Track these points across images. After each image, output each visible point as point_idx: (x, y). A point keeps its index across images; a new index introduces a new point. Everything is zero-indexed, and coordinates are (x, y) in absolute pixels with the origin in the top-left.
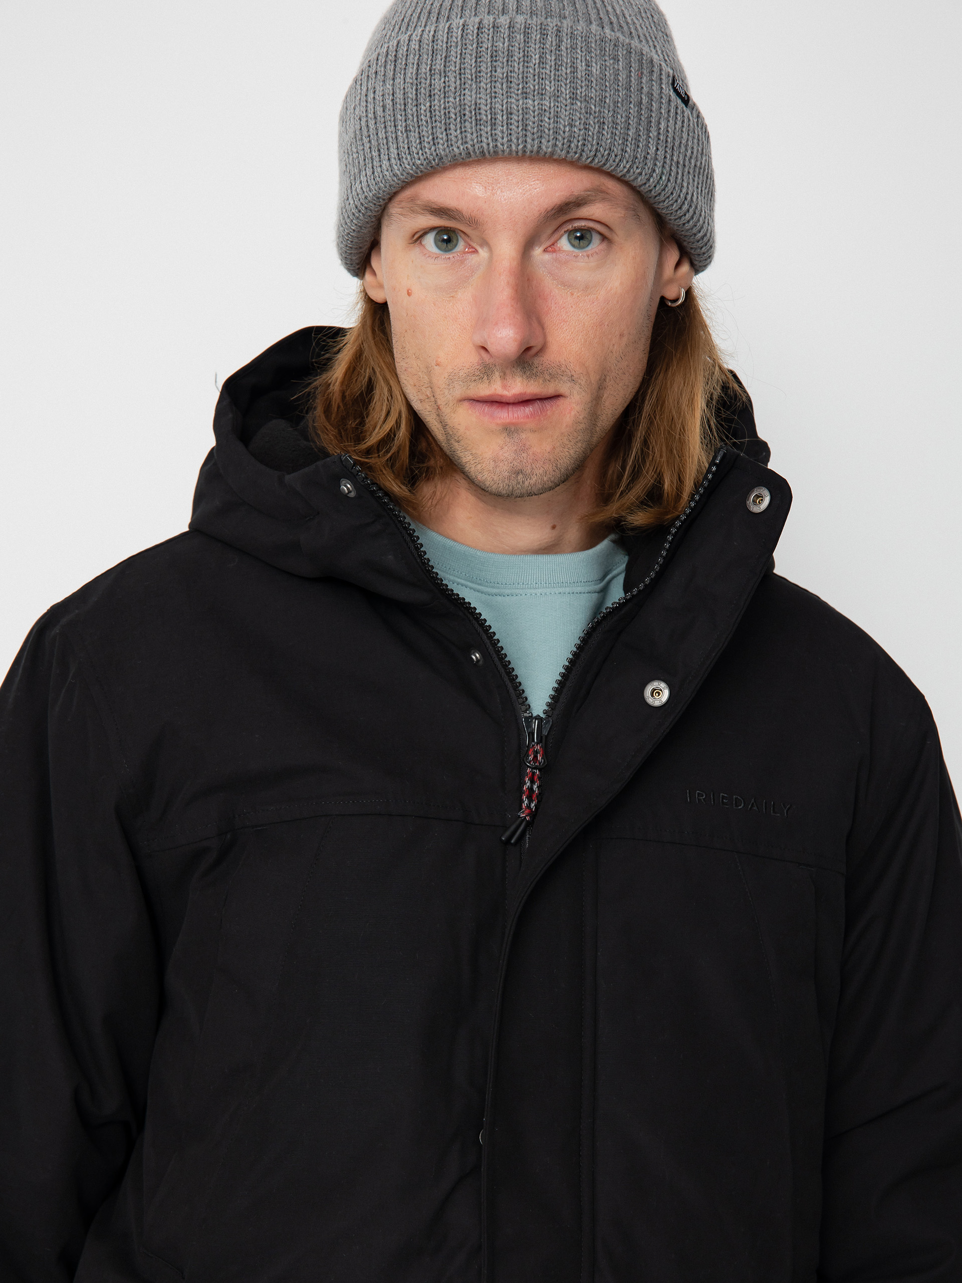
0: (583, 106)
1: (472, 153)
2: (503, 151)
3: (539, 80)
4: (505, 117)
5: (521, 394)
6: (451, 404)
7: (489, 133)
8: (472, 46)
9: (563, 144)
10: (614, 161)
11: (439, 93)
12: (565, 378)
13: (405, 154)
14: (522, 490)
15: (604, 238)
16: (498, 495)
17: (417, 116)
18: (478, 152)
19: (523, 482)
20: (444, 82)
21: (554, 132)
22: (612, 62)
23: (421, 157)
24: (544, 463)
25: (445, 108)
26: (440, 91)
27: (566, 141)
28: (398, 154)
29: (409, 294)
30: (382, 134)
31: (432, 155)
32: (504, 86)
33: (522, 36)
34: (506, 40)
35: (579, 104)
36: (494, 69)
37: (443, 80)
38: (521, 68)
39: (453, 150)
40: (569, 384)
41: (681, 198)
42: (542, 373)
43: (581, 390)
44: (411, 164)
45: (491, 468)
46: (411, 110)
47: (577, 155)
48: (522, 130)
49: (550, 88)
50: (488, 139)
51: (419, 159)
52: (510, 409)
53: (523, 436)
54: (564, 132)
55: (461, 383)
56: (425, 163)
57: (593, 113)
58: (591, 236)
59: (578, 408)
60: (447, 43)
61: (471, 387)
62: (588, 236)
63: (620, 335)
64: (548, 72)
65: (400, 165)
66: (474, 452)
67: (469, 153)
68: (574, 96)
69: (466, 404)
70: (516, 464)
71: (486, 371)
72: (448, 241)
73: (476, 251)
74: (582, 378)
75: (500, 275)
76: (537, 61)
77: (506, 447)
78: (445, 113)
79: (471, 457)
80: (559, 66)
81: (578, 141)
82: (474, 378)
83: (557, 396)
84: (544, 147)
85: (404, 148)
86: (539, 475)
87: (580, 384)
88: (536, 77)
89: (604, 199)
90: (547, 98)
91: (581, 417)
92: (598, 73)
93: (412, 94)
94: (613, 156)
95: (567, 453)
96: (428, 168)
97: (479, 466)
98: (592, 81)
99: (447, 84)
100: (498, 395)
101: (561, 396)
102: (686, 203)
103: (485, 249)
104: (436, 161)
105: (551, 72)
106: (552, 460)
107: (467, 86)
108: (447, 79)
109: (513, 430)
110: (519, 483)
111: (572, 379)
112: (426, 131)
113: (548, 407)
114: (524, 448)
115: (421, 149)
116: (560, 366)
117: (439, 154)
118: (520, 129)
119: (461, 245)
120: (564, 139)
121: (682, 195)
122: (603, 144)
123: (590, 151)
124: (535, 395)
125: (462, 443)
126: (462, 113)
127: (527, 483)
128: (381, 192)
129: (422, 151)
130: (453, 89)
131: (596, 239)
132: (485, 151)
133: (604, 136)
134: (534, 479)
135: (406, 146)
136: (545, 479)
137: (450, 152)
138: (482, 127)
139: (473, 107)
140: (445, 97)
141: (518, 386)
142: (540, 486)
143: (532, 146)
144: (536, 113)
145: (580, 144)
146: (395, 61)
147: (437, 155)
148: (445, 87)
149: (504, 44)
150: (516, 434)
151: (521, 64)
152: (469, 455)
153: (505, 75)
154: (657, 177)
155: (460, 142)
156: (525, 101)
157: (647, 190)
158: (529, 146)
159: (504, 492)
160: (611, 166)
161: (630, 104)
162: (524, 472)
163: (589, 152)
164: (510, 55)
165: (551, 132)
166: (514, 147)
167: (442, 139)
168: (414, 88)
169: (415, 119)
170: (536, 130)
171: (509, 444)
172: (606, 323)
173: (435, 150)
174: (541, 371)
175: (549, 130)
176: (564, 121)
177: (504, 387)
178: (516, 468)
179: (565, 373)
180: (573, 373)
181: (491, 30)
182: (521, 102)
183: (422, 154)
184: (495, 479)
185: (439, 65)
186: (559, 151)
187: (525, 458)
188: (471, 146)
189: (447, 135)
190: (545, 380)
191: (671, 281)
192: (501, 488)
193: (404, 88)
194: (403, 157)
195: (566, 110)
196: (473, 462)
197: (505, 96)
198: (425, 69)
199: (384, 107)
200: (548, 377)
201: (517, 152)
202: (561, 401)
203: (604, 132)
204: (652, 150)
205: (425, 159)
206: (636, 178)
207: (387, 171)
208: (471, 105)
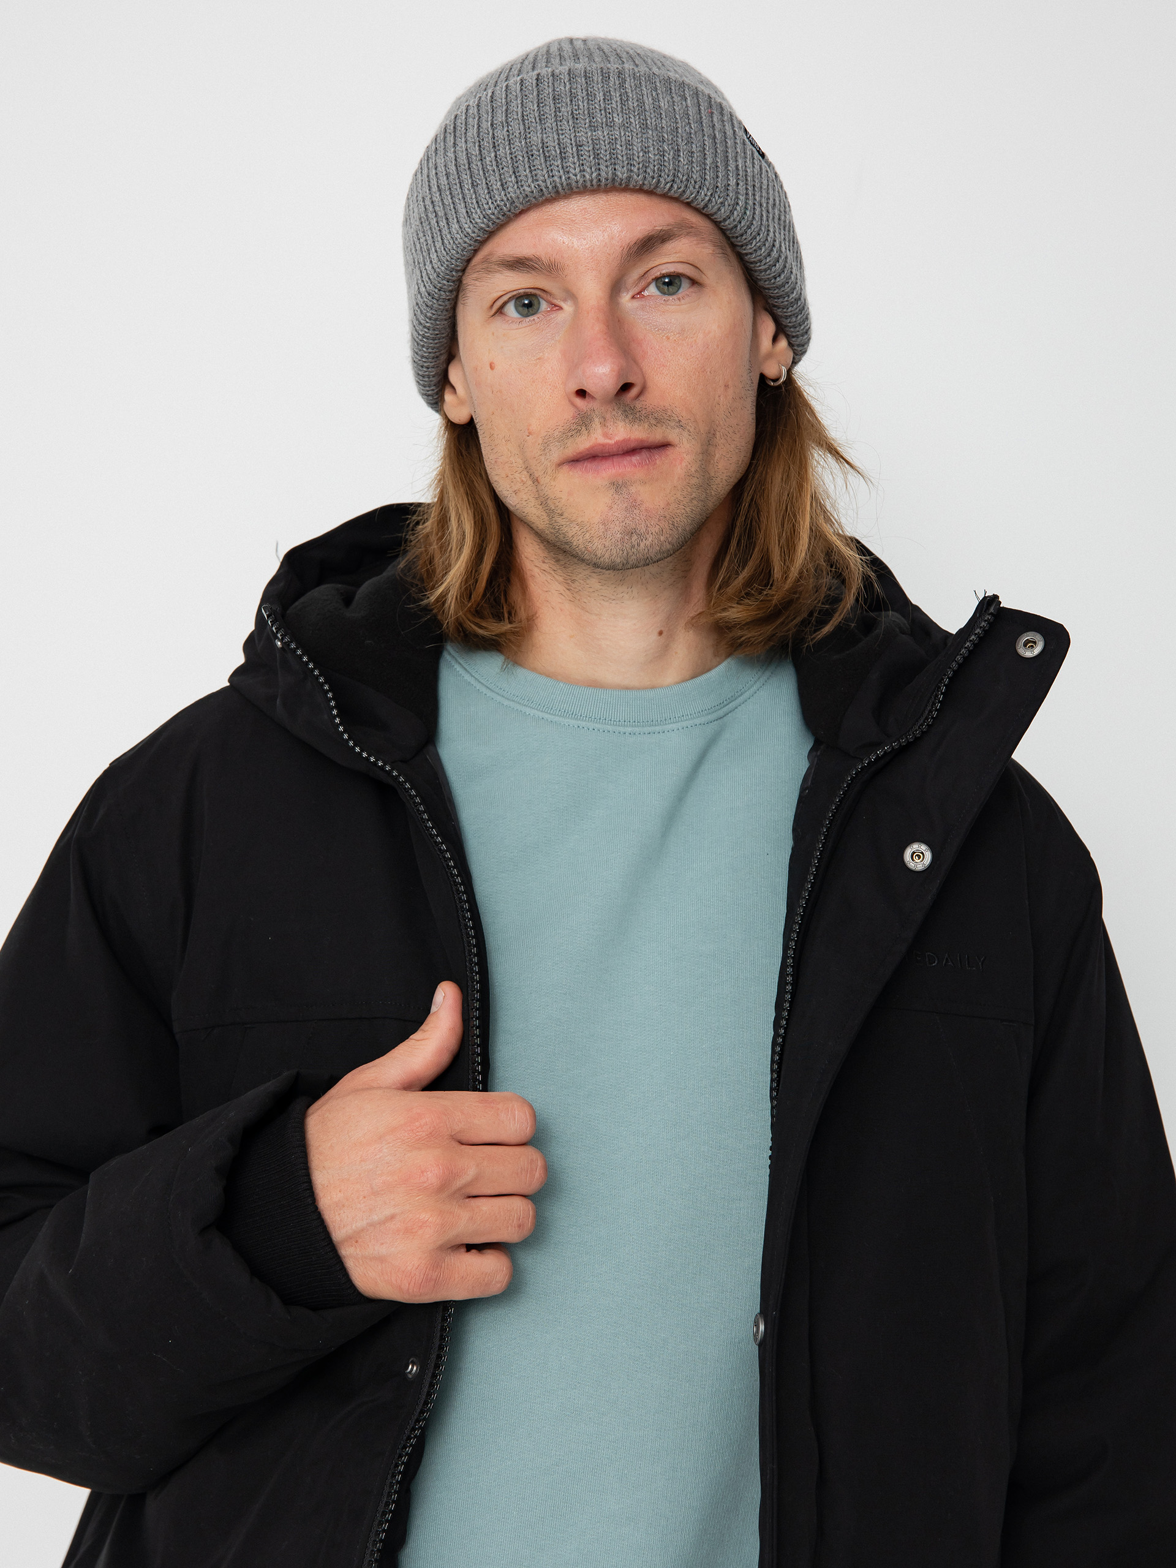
0: (654, 135)
1: (544, 189)
2: (577, 182)
3: (606, 114)
4: (574, 149)
5: (624, 440)
6: (549, 471)
7: (560, 166)
8: (532, 94)
9: (638, 169)
10: (694, 188)
11: (503, 142)
12: (672, 424)
13: (474, 209)
14: (638, 556)
15: (694, 282)
16: (612, 567)
17: (483, 169)
18: (550, 187)
19: (639, 545)
20: (508, 131)
21: (627, 158)
22: (679, 98)
23: (492, 206)
24: (659, 520)
25: (511, 154)
26: (504, 140)
27: (641, 165)
28: (467, 212)
29: (492, 367)
30: (448, 200)
31: (502, 200)
32: (570, 123)
33: (583, 79)
34: (568, 84)
35: (650, 132)
36: (558, 109)
37: (506, 129)
38: (586, 105)
39: (524, 190)
40: (677, 430)
41: (769, 241)
42: (647, 417)
43: (690, 437)
44: (482, 217)
45: (601, 534)
46: (476, 165)
47: (655, 180)
48: (594, 158)
49: (618, 120)
50: (559, 172)
51: (490, 209)
52: (614, 460)
53: (633, 489)
54: (638, 157)
55: (557, 444)
56: (496, 212)
57: (666, 141)
58: (681, 281)
59: (688, 458)
60: (506, 98)
61: (569, 444)
62: (677, 281)
63: (725, 386)
64: (614, 106)
65: (471, 222)
66: (580, 520)
67: (542, 190)
68: (645, 126)
69: (566, 468)
70: (628, 522)
71: (583, 421)
72: (530, 305)
73: (561, 308)
74: (691, 424)
75: (588, 313)
76: (602, 98)
77: (616, 506)
78: (512, 158)
79: (577, 527)
80: (625, 101)
81: (654, 166)
82: (570, 434)
83: (664, 445)
84: (619, 173)
85: (472, 203)
86: (656, 534)
87: (689, 431)
88: (603, 112)
89: (688, 234)
90: (617, 129)
91: (693, 470)
92: (666, 107)
93: (475, 151)
94: (693, 182)
95: (683, 511)
96: (500, 217)
97: (588, 534)
98: (661, 114)
99: (511, 132)
100: (600, 445)
101: (670, 445)
102: (775, 250)
103: (569, 302)
104: (508, 206)
105: (617, 106)
106: (668, 517)
107: (532, 128)
108: (510, 127)
109: (620, 483)
110: (633, 547)
111: (680, 425)
112: (494, 180)
113: (657, 457)
114: (634, 505)
115: (490, 198)
116: (665, 411)
117: (510, 199)
118: (591, 158)
119: (544, 306)
120: (639, 164)
121: (769, 239)
122: (681, 170)
123: (668, 176)
124: (642, 441)
125: (565, 515)
126: (530, 153)
127: (642, 545)
128: (453, 261)
129: (492, 199)
130: (518, 135)
131: (685, 284)
132: (558, 185)
133: (680, 163)
134: (650, 539)
135: (474, 201)
136: (662, 538)
137: (521, 193)
138: (552, 162)
139: (540, 145)
140: (509, 144)
141: (621, 431)
142: (658, 548)
143: (607, 173)
144: (606, 142)
145: (656, 168)
146: (455, 132)
147: (508, 199)
148: (508, 136)
149: (565, 88)
150: (625, 489)
151: (586, 102)
152: (575, 526)
153: (570, 113)
154: (741, 210)
155: (530, 180)
156: (594, 133)
157: (732, 225)
158: (603, 174)
159: (618, 560)
160: (692, 194)
161: (703, 137)
162: (638, 531)
163: (666, 177)
164: (573, 96)
165: (625, 158)
166: (588, 177)
167: (512, 182)
168: (477, 144)
169: (481, 173)
170: (608, 157)
171: (619, 502)
172: (709, 370)
173: (506, 195)
174: (645, 415)
175: (622, 156)
176: (637, 146)
177: (605, 435)
178: (628, 528)
179: (672, 418)
180: (680, 418)
181: (551, 78)
182: (589, 134)
183: (492, 203)
184: (607, 544)
185: (500, 117)
186: (635, 176)
187: (637, 515)
188: (543, 182)
189: (516, 177)
190: (651, 425)
191: (770, 356)
192: (614, 555)
193: (466, 150)
194: (472, 213)
195: (637, 138)
196: (580, 533)
197: (572, 131)
198: (486, 125)
199: (447, 175)
200: (653, 422)
201: (591, 181)
202: (670, 451)
203: (680, 159)
204: (733, 182)
205: (495, 208)
206: (719, 209)
207: (458, 233)
208: (538, 144)
